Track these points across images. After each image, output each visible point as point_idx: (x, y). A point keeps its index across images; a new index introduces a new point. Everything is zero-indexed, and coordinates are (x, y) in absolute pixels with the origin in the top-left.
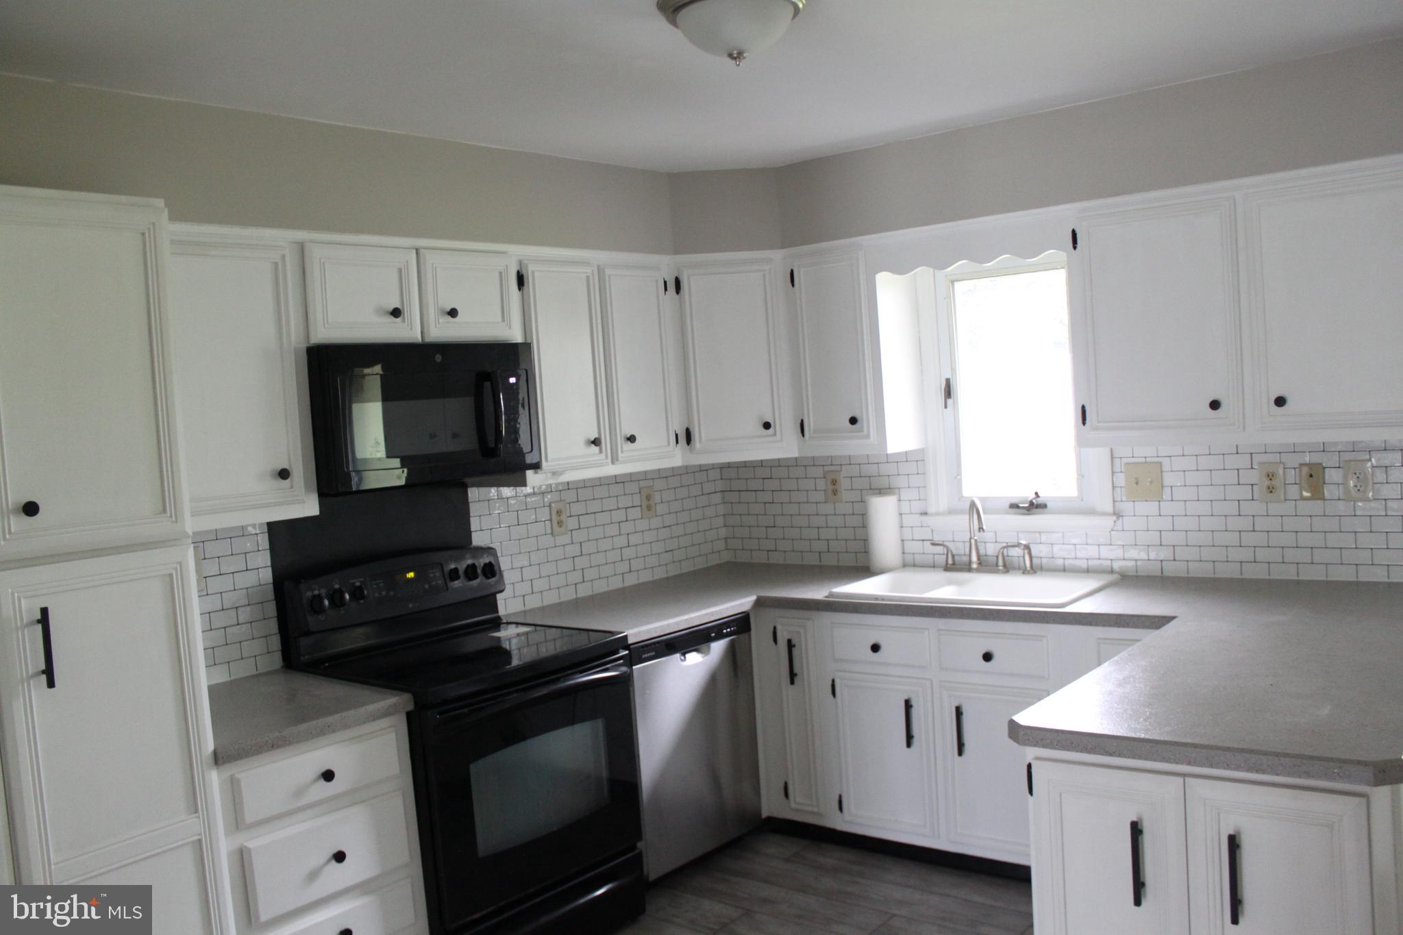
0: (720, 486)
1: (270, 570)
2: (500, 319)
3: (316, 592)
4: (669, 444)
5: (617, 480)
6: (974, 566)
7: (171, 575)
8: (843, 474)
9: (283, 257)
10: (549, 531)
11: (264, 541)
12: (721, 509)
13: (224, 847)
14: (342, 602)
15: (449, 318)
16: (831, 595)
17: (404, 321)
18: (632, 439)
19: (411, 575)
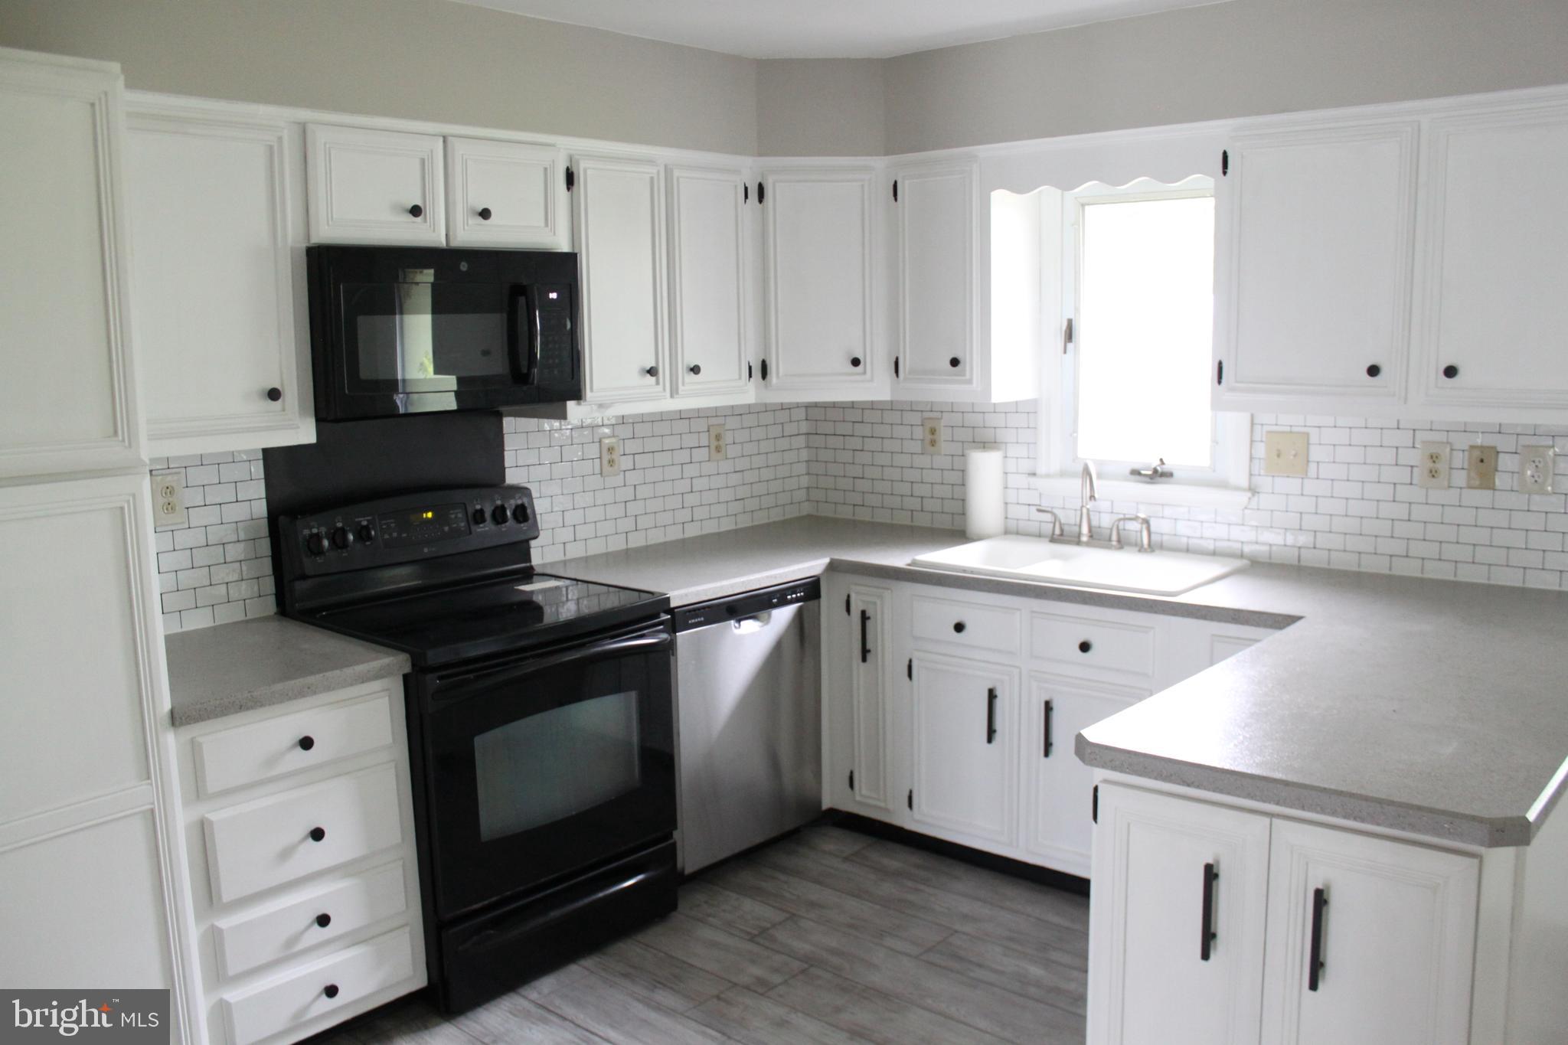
0: (804, 427)
1: (264, 503)
2: (542, 224)
3: (315, 531)
4: (740, 378)
5: (681, 416)
6: (1084, 539)
7: (122, 508)
8: (943, 423)
9: (280, 139)
10: (597, 470)
11: (258, 469)
12: (804, 455)
13: (181, 819)
14: (345, 545)
15: (480, 220)
16: (914, 563)
17: (425, 221)
18: (695, 370)
19: (430, 515)
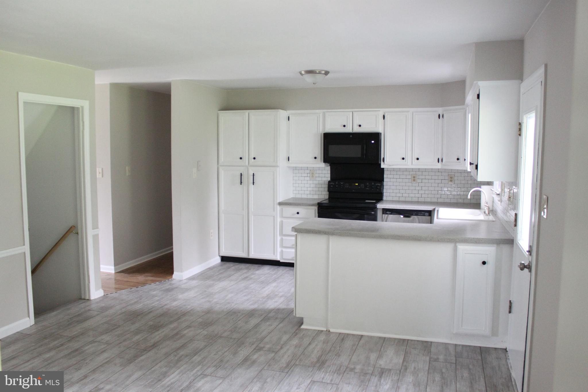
1: (330, 178)
2: (375, 127)
3: (332, 183)
7: (274, 172)
9: (320, 115)
10: (410, 181)
13: (279, 220)
15: (359, 127)
17: (347, 128)
18: (418, 159)
19: (357, 184)
